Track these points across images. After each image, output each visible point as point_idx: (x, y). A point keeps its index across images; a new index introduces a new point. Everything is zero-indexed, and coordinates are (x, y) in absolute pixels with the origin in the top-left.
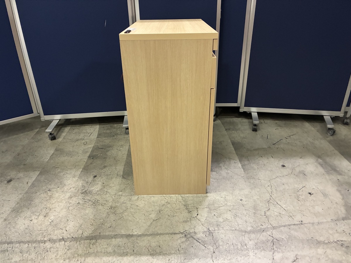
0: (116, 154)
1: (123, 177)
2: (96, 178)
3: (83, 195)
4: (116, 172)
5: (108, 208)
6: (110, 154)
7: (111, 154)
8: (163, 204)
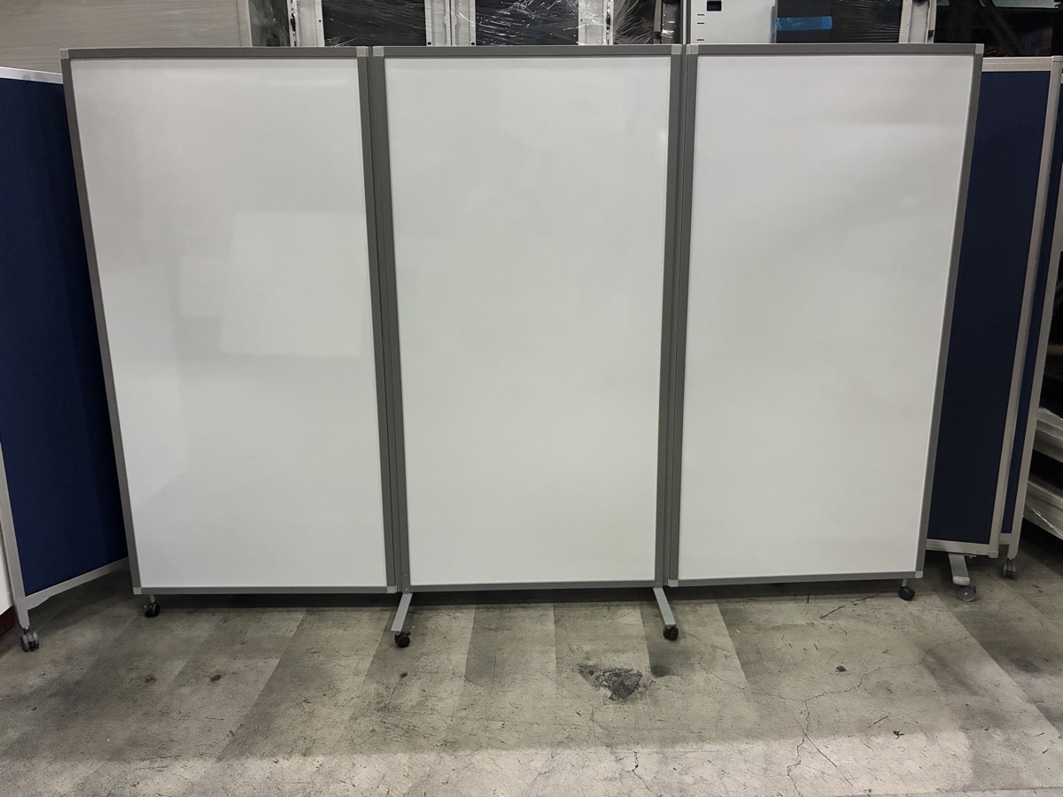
0: (447, 627)
1: (467, 679)
2: (405, 678)
3: (380, 713)
4: (451, 667)
5: (439, 744)
6: (434, 627)
7: (436, 627)
8: (560, 739)
